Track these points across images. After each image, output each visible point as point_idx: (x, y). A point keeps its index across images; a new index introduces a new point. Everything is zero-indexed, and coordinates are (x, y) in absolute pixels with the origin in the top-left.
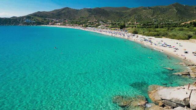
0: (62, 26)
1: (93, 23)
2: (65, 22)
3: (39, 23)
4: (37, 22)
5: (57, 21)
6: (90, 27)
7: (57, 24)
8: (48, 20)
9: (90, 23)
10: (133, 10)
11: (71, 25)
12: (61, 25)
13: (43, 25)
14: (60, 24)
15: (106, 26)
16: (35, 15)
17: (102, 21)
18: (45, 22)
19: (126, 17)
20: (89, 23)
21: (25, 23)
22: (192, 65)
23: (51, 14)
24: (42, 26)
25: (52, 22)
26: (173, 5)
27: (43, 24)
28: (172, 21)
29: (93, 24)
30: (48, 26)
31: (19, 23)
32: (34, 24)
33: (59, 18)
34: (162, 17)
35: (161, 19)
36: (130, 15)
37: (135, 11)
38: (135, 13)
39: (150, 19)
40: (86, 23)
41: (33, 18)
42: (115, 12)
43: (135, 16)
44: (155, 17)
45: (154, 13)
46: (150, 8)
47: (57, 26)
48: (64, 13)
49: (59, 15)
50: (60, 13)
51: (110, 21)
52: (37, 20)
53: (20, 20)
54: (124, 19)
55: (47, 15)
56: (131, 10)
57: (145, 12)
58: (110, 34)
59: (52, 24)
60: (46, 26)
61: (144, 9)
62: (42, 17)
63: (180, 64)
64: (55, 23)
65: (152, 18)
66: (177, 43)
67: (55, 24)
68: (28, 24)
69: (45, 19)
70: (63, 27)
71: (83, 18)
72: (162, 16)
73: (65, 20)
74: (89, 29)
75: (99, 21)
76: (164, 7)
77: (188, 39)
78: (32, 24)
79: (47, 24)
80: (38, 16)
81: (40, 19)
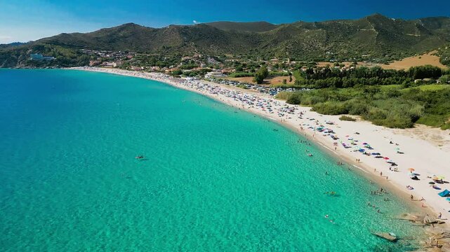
0: (121, 70)
1: (193, 62)
2: (127, 59)
3: (65, 63)
4: (59, 60)
5: (108, 56)
6: (187, 75)
7: (109, 64)
8: (85, 56)
9: (186, 62)
10: (281, 31)
11: (142, 68)
12: (116, 67)
13: (76, 68)
14: (115, 65)
15: (225, 73)
16: (55, 41)
17: (214, 58)
18: (79, 58)
19: (266, 46)
20: (184, 61)
21: (31, 62)
22: (433, 223)
23: (94, 39)
24: (72, 68)
25: (95, 59)
26: (369, 19)
27: (75, 64)
28: (368, 55)
29: (193, 67)
30: (87, 69)
31: (16, 61)
32: (52, 63)
33: (113, 50)
34: (346, 47)
35: (345, 52)
36: (276, 42)
37: (286, 32)
38: (288, 37)
39: (321, 52)
40: (176, 62)
41: (50, 50)
42: (241, 35)
43: (287, 45)
44: (332, 47)
45: (328, 37)
46: (319, 26)
47: (110, 71)
48: (124, 37)
49: (114, 41)
50: (115, 36)
51: (231, 56)
52: (60, 54)
53: (18, 55)
54: (262, 51)
55: (82, 41)
56: (278, 29)
57: (308, 34)
58: (239, 104)
59: (96, 65)
60: (81, 68)
61: (307, 28)
62: (71, 46)
63: (407, 218)
64: (103, 61)
65: (324, 49)
66: (391, 143)
67: (104, 63)
68: (37, 64)
69: (78, 53)
70: (124, 73)
71: (168, 48)
72: (347, 45)
73: (127, 52)
74: (188, 84)
75: (207, 57)
76: (351, 24)
77: (411, 126)
78: (49, 63)
79: (83, 65)
80: (63, 45)
81: (67, 53)
